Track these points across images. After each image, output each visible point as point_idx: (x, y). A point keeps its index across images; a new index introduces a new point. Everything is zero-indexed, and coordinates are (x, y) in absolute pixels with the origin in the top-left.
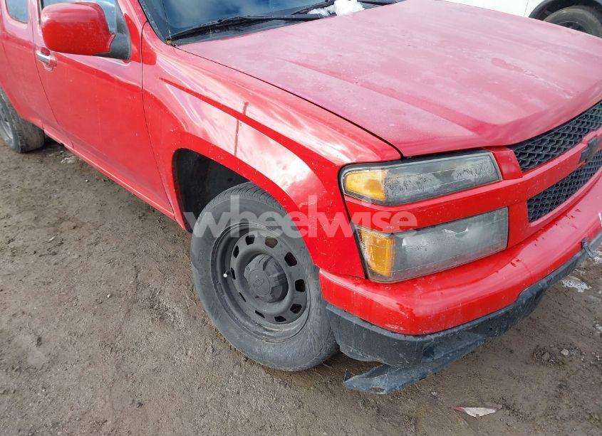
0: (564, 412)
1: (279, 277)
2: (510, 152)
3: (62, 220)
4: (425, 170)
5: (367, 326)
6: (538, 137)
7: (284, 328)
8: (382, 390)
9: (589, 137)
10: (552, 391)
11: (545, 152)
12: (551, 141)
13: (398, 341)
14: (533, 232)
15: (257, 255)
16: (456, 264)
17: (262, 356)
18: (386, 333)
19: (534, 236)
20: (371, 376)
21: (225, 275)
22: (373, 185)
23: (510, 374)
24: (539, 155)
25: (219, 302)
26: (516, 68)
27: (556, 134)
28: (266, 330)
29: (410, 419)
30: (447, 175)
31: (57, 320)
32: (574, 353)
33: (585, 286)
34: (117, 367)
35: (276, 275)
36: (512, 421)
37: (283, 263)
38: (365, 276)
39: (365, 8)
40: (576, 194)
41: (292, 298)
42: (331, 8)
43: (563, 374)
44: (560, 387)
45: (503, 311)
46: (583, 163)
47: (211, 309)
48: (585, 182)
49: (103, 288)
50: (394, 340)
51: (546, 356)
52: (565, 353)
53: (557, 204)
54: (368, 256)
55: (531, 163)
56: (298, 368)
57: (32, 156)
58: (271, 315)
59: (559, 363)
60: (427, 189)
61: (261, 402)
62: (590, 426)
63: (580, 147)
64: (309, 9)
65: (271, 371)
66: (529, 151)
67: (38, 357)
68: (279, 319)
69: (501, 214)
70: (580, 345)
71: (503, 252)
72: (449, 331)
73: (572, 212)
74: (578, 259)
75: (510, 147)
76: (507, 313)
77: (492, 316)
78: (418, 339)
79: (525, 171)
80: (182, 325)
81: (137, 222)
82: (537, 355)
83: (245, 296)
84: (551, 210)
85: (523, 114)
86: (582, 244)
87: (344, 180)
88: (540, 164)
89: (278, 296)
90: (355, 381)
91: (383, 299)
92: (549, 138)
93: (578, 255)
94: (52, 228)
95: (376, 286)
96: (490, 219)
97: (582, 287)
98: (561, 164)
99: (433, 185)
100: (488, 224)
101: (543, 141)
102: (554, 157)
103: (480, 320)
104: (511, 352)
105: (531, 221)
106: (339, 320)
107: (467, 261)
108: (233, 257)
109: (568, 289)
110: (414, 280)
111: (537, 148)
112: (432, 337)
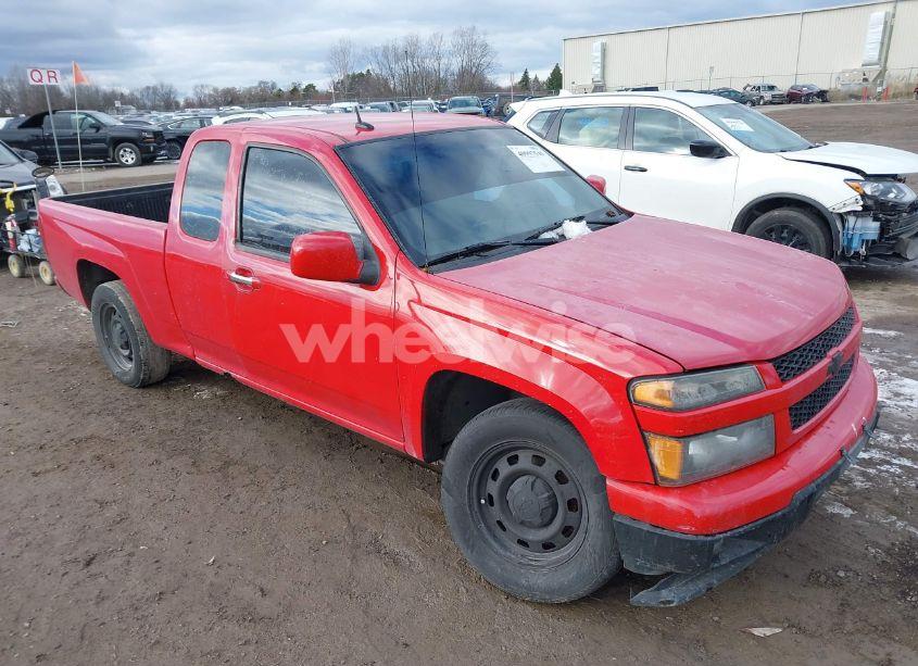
0: (849, 627)
1: (549, 497)
2: (769, 366)
3: (227, 464)
4: (702, 382)
5: (658, 531)
6: (791, 352)
7: (552, 556)
8: (673, 602)
9: (832, 352)
10: (834, 609)
11: (797, 366)
12: (801, 356)
13: (691, 542)
14: (796, 440)
15: (519, 477)
16: (733, 468)
17: (529, 588)
18: (678, 535)
19: (797, 444)
20: (658, 589)
21: (483, 501)
22: (661, 394)
23: (790, 597)
24: (793, 368)
25: (475, 533)
26: (759, 292)
27: (804, 350)
28: (531, 560)
29: (698, 641)
30: (721, 386)
31: (273, 571)
32: (851, 574)
33: (850, 511)
34: (365, 612)
35: (546, 495)
36: (800, 637)
37: (553, 482)
38: (655, 482)
39: (593, 230)
40: (828, 406)
41: (565, 519)
42: (559, 230)
43: (842, 594)
44: (842, 604)
45: (780, 513)
46: (830, 376)
47: (466, 541)
48: (834, 395)
49: (313, 535)
50: (687, 541)
51: (823, 578)
52: (842, 574)
53: (813, 414)
54: (657, 461)
55: (788, 375)
56: (574, 597)
57: (152, 391)
58: (538, 542)
59: (837, 584)
60: (706, 398)
61: (537, 637)
62: (876, 636)
63: (825, 362)
64: (540, 233)
65: (541, 605)
66: (785, 364)
67: (266, 607)
68: (548, 546)
69: (768, 420)
70: (856, 566)
71: (771, 458)
72: (736, 531)
73: (827, 423)
74: (839, 469)
75: (769, 361)
76: (784, 515)
77: (770, 518)
78: (709, 538)
79: (784, 381)
80: (421, 567)
81: (324, 463)
82: (813, 579)
83: (505, 524)
84: (808, 420)
85: (776, 333)
86: (841, 451)
87: (634, 391)
88: (795, 376)
89: (546, 520)
90: (643, 597)
91: (672, 502)
92: (799, 354)
93: (840, 462)
94: (219, 474)
95: (666, 490)
96: (760, 425)
97: (847, 512)
98: (811, 376)
99: (711, 395)
100: (759, 429)
101: (795, 355)
102: (805, 370)
103: (761, 521)
104: (786, 576)
105: (794, 428)
106: (628, 530)
107: (743, 465)
108: (490, 480)
109: (834, 515)
110: (698, 484)
111: (791, 362)
112: (721, 536)
